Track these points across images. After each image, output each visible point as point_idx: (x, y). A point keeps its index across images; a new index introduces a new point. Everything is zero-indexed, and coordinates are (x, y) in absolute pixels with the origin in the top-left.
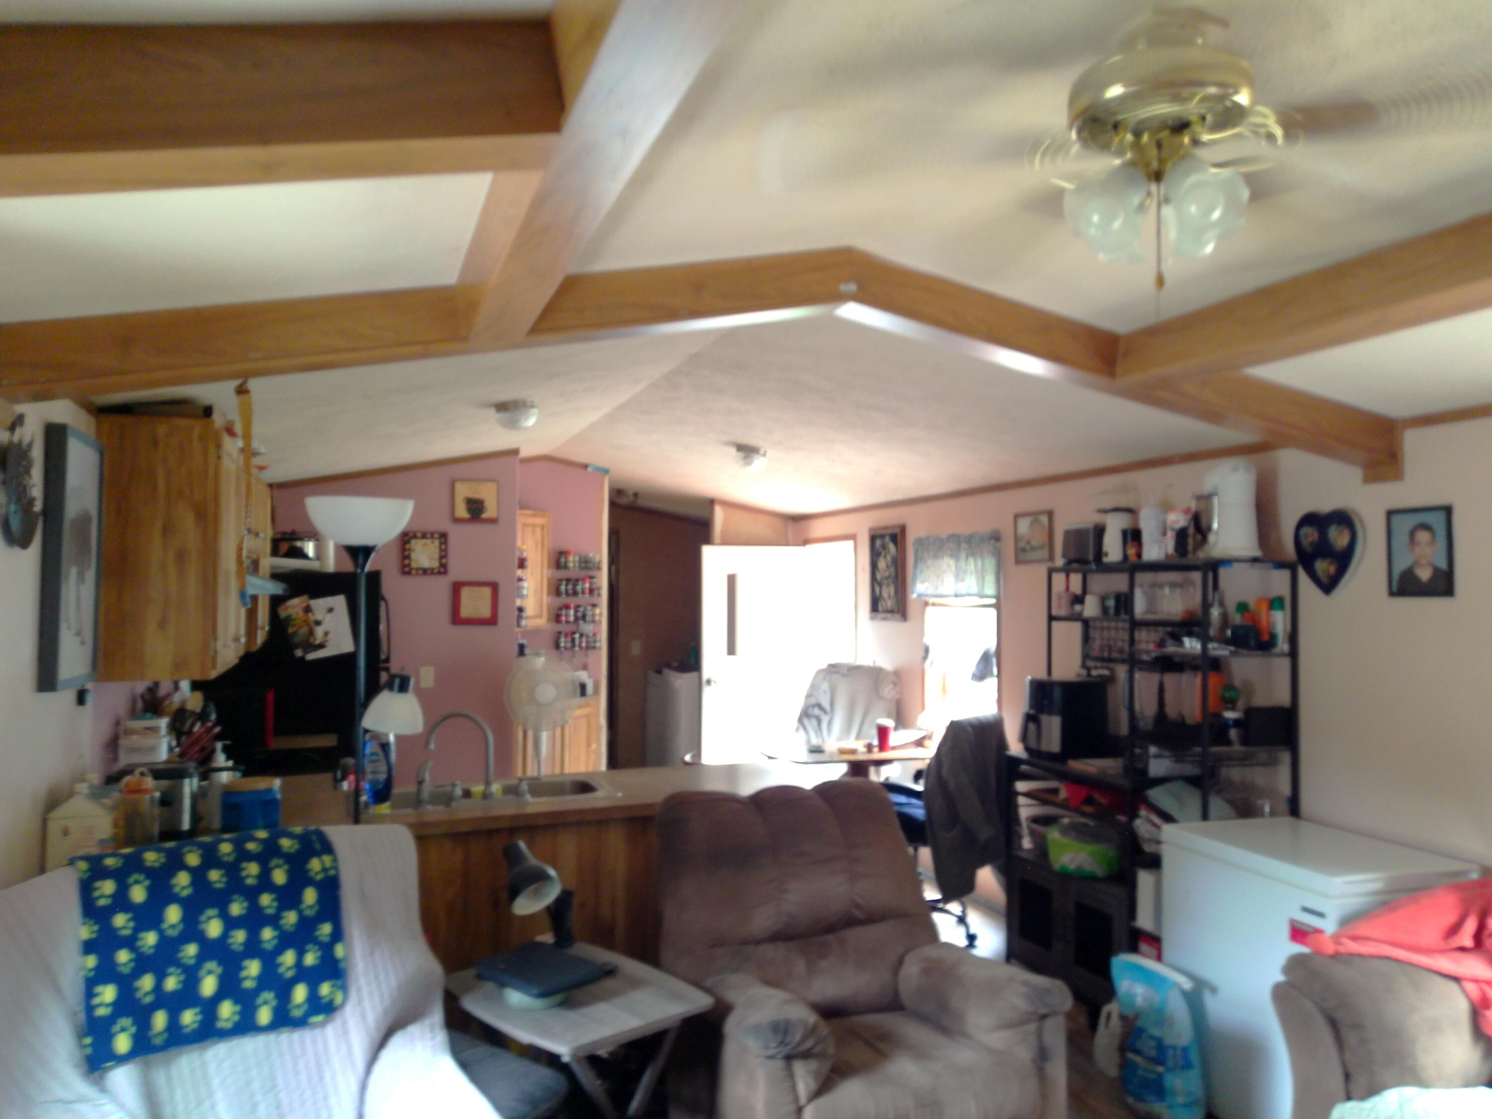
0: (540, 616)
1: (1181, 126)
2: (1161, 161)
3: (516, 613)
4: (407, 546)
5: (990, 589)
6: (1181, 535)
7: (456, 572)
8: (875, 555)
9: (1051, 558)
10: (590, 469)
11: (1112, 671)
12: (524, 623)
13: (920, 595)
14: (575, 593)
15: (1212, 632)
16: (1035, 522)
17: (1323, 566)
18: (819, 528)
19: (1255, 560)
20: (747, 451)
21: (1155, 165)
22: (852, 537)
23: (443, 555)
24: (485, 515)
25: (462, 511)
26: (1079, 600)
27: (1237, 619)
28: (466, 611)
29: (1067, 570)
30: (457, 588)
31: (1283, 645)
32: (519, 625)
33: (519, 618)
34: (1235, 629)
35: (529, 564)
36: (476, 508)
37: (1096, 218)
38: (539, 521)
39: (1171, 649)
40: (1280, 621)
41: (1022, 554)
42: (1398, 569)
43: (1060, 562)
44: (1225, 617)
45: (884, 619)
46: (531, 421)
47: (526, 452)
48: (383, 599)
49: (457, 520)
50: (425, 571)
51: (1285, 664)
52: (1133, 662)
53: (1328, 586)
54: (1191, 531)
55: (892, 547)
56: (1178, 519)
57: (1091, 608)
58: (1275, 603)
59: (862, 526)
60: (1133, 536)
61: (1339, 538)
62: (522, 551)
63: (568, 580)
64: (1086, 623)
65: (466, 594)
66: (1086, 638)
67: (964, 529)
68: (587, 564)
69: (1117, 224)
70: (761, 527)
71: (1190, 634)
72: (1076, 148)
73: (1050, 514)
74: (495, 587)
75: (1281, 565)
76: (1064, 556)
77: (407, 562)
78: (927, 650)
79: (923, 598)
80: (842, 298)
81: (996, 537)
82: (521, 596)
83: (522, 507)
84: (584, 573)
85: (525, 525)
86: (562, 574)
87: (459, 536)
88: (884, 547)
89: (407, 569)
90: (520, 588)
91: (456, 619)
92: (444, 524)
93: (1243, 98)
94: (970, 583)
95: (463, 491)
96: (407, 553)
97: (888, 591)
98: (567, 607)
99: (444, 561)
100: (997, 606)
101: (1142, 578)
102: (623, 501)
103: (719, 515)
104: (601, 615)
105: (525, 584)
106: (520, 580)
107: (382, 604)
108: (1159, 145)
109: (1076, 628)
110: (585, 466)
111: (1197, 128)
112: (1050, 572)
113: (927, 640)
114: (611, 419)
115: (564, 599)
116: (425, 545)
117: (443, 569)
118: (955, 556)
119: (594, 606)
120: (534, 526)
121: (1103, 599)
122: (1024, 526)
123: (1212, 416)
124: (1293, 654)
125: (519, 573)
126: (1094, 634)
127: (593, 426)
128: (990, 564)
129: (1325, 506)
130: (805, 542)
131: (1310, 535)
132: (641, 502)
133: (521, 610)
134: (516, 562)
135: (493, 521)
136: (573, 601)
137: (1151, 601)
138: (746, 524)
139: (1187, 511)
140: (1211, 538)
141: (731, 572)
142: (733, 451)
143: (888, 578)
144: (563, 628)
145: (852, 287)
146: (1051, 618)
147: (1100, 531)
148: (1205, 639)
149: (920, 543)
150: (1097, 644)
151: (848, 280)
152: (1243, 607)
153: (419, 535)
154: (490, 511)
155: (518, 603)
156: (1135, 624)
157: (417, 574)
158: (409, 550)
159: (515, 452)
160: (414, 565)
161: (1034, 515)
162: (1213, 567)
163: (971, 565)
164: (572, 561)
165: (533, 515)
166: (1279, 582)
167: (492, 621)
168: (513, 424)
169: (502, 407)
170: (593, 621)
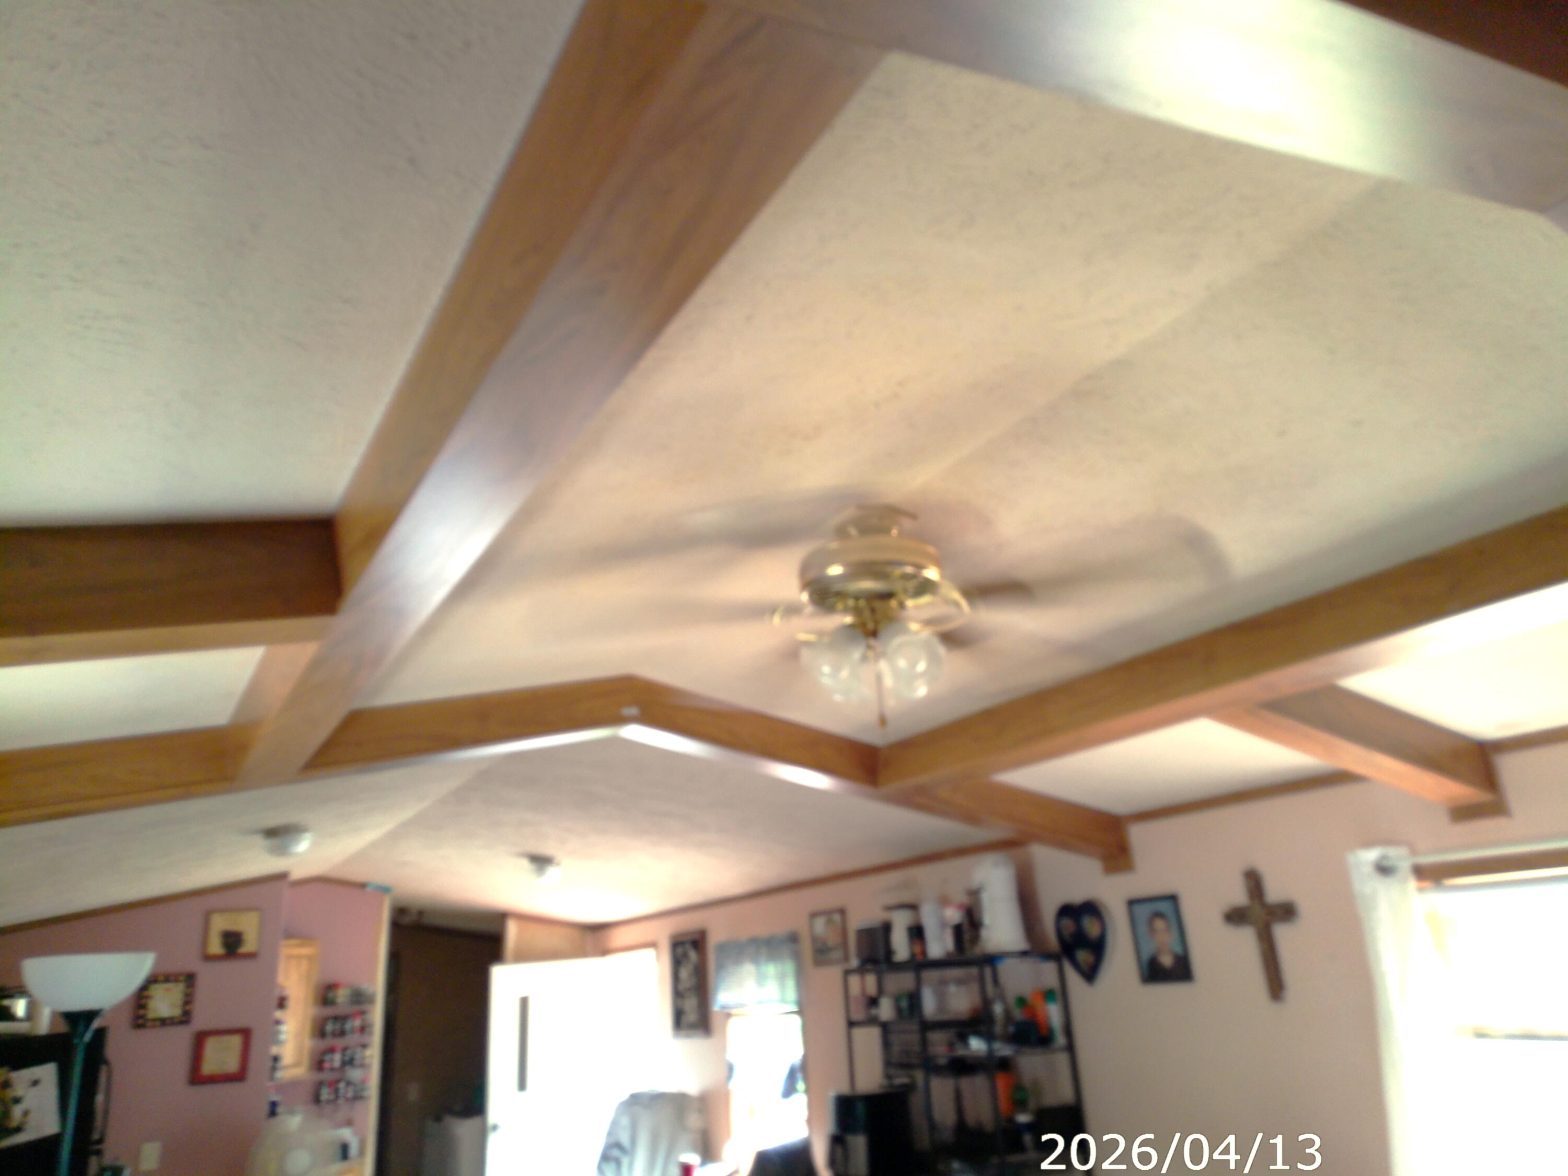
0: (296, 1064)
1: (887, 596)
2: (877, 622)
3: (270, 1063)
4: (145, 993)
5: (791, 993)
6: (958, 931)
7: (201, 1020)
8: (677, 962)
9: (846, 958)
10: (369, 889)
11: (910, 1076)
12: (280, 1074)
13: (723, 1007)
14: (342, 1033)
15: (998, 1029)
16: (830, 922)
17: (1083, 956)
18: (620, 937)
19: (1024, 954)
20: (541, 861)
21: (871, 626)
22: (653, 945)
23: (188, 1000)
24: (244, 949)
25: (216, 947)
26: (873, 1002)
27: (1018, 1014)
28: (209, 1066)
29: (861, 970)
30: (200, 1038)
31: (1061, 1040)
32: (272, 1078)
33: (274, 1069)
34: (1019, 1025)
35: (292, 1003)
36: (232, 941)
37: (826, 669)
38: (305, 951)
39: (960, 1052)
40: (1053, 1013)
41: (821, 954)
42: (1146, 956)
43: (854, 962)
44: (1007, 1013)
45: (688, 1036)
46: (303, 845)
47: (298, 873)
48: (106, 1062)
49: (209, 958)
50: (164, 1022)
51: (1062, 1059)
52: (930, 1067)
53: (1090, 974)
54: (966, 927)
55: (693, 955)
56: (954, 915)
57: (886, 1010)
58: (1048, 995)
59: (663, 932)
60: (917, 933)
61: (1091, 928)
62: (283, 988)
63: (336, 1018)
64: (885, 1027)
65: (212, 1046)
66: (886, 1044)
67: (761, 930)
68: (360, 998)
69: (845, 673)
70: (556, 938)
71: (978, 1034)
72: (809, 609)
73: (842, 912)
74: (246, 1033)
75: (1048, 956)
76: (859, 954)
77: (142, 1012)
78: (730, 1069)
79: (726, 1011)
80: (621, 720)
81: (794, 938)
82: (277, 1042)
83: (289, 935)
84: (356, 1008)
85: (290, 957)
86: (329, 1011)
87: (207, 975)
88: (685, 955)
89: (141, 1021)
90: (278, 1032)
91: (197, 1078)
92: (194, 965)
93: (931, 573)
94: (771, 988)
95: (220, 924)
96: (143, 1001)
97: (691, 1004)
98: (332, 1050)
99: (187, 1008)
100: (800, 1012)
101: (930, 975)
102: (406, 920)
103: (512, 931)
104: (371, 1057)
105: (284, 1028)
106: (278, 1022)
107: (104, 1070)
108: (873, 610)
109: (874, 1034)
110: (363, 886)
111: (902, 596)
112: (847, 973)
113: (730, 1057)
114: (395, 835)
115: (329, 1042)
116: (168, 990)
117: (185, 1018)
118: (756, 960)
119: (364, 1046)
120: (300, 957)
121: (897, 999)
122: (820, 925)
123: (970, 818)
124: (1070, 1048)
125: (278, 1014)
126: (895, 1039)
127: (374, 845)
128: (789, 967)
129: (1077, 896)
130: (605, 952)
131: (1068, 924)
132: (427, 920)
133: (276, 1059)
134: (275, 1002)
135: (251, 956)
136: (339, 1043)
137: (941, 998)
138: (541, 937)
139: (960, 906)
140: (984, 933)
141: (524, 995)
142: (525, 864)
143: (689, 989)
144: (326, 1076)
145: (633, 711)
146: (851, 1024)
147: (887, 928)
148: (989, 1037)
149: (722, 948)
150: (896, 1049)
151: (630, 704)
152: (1022, 1001)
153: (161, 978)
154: (248, 946)
155: (274, 1050)
156: (927, 1026)
157: (154, 1027)
158: (147, 997)
159: (282, 877)
160: (151, 1015)
161: (827, 913)
162: (991, 960)
163: (771, 969)
164: (342, 995)
165: (299, 946)
166: (1047, 973)
167: (239, 1077)
168: (282, 851)
169: (272, 833)
170: (362, 1066)
